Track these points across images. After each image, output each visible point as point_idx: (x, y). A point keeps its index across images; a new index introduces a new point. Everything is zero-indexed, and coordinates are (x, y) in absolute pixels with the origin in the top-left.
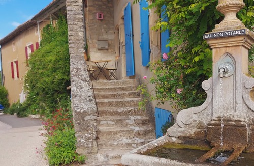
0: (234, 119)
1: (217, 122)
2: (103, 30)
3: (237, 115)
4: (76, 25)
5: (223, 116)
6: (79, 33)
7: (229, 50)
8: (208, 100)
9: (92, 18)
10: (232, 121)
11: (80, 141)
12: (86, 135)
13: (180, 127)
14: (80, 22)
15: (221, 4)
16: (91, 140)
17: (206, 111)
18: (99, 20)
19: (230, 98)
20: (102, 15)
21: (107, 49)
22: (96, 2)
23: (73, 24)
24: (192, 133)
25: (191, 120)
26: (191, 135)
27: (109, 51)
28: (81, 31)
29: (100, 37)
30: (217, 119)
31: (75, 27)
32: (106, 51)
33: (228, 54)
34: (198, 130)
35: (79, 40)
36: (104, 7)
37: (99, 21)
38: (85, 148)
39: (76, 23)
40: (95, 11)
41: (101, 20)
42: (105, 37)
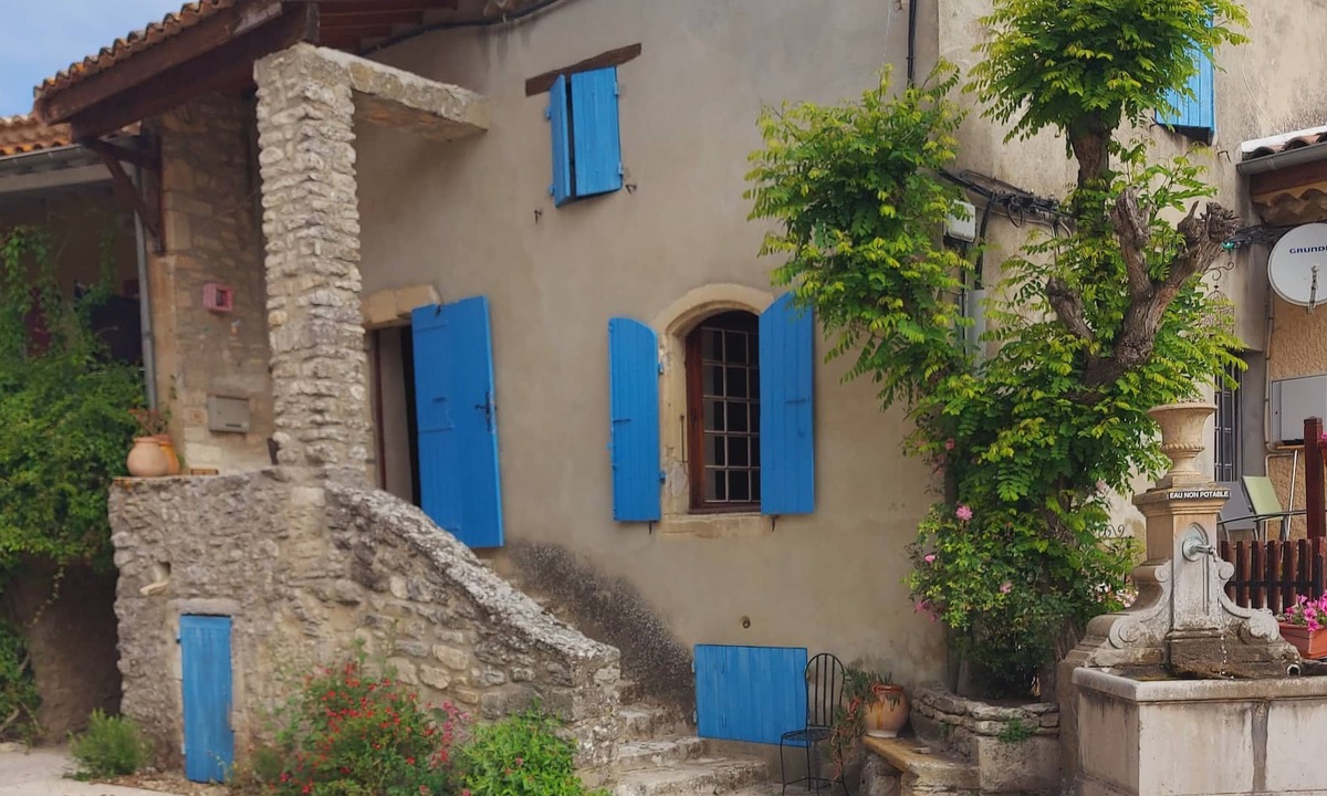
0: (1206, 627)
1: (1184, 633)
2: (226, 354)
3: (1211, 621)
4: (343, 358)
5: (1191, 622)
6: (353, 389)
7: (1199, 519)
8: (1165, 597)
9: (188, 303)
10: (1204, 630)
11: (583, 747)
12: (597, 728)
13: (1116, 648)
14: (354, 349)
15: (1171, 446)
16: (607, 743)
17: (1159, 617)
18: (212, 312)
19: (1198, 593)
20: (230, 295)
21: (243, 434)
22: (201, 240)
23: (336, 356)
24: (1139, 656)
25: (1137, 633)
26: (1137, 659)
27: (251, 439)
28: (358, 382)
29: (218, 381)
30: (1181, 628)
31: (341, 367)
32: (238, 439)
33: (1196, 525)
34: (1149, 650)
35: (351, 414)
36: (231, 263)
37: (214, 318)
38: (594, 769)
39: (343, 351)
40: (199, 276)
41: (220, 314)
42: (233, 381)
